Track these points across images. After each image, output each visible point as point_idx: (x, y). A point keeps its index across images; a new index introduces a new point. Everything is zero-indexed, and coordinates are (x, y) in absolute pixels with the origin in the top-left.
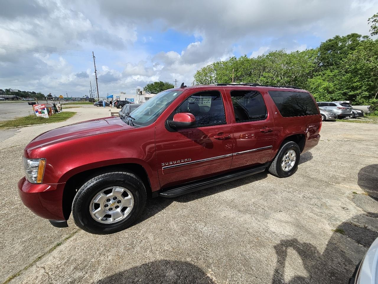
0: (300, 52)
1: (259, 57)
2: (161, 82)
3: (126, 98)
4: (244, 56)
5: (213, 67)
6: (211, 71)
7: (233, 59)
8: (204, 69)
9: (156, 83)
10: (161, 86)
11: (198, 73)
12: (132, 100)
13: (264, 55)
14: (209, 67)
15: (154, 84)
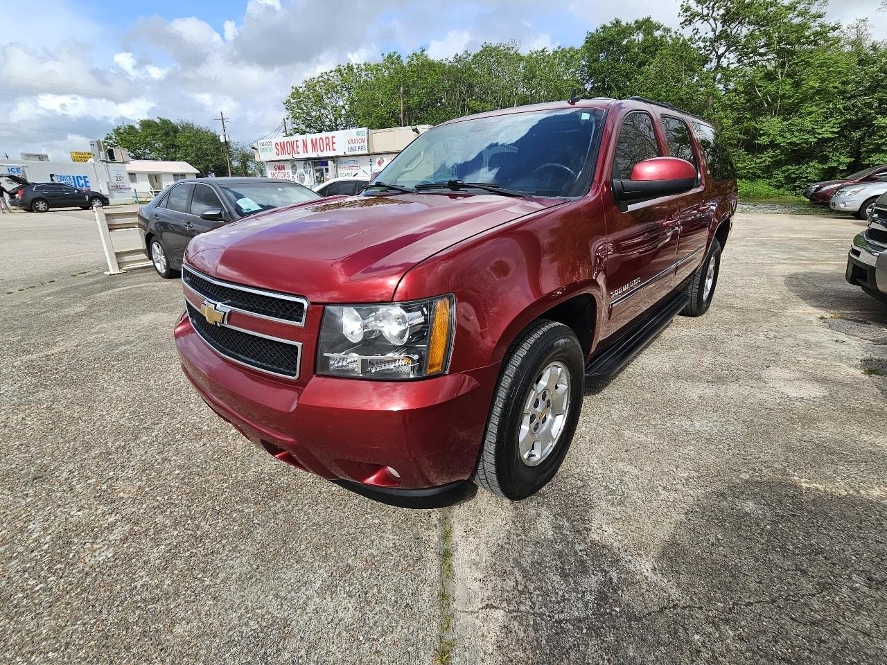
0: (547, 53)
1: (458, 59)
2: (165, 123)
3: (52, 176)
4: (419, 53)
5: (336, 80)
6: (331, 89)
7: (392, 59)
8: (311, 86)
9: (146, 124)
10: (167, 134)
11: (296, 94)
12: (82, 182)
13: (469, 52)
14: (326, 77)
15: (137, 127)
